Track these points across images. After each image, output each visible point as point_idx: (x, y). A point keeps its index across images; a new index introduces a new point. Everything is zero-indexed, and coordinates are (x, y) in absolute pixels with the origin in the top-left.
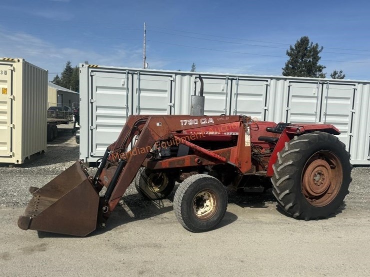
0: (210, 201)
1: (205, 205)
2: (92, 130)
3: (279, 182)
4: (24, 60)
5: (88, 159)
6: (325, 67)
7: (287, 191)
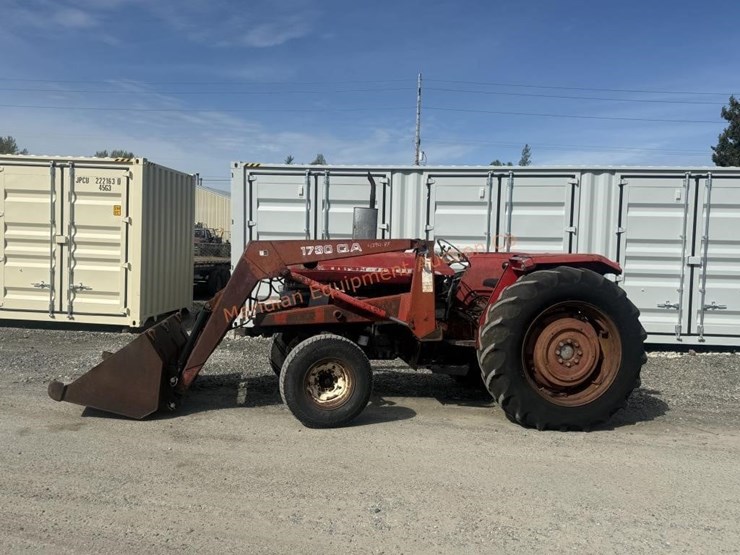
3: (484, 355)
4: (145, 160)
7: (494, 373)
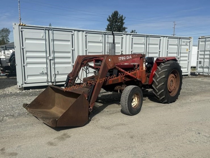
0: (135, 99)
1: (133, 101)
2: (24, 66)
3: (158, 86)
5: (23, 85)
6: (127, 28)
7: (163, 90)
